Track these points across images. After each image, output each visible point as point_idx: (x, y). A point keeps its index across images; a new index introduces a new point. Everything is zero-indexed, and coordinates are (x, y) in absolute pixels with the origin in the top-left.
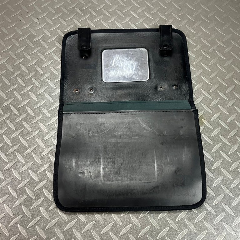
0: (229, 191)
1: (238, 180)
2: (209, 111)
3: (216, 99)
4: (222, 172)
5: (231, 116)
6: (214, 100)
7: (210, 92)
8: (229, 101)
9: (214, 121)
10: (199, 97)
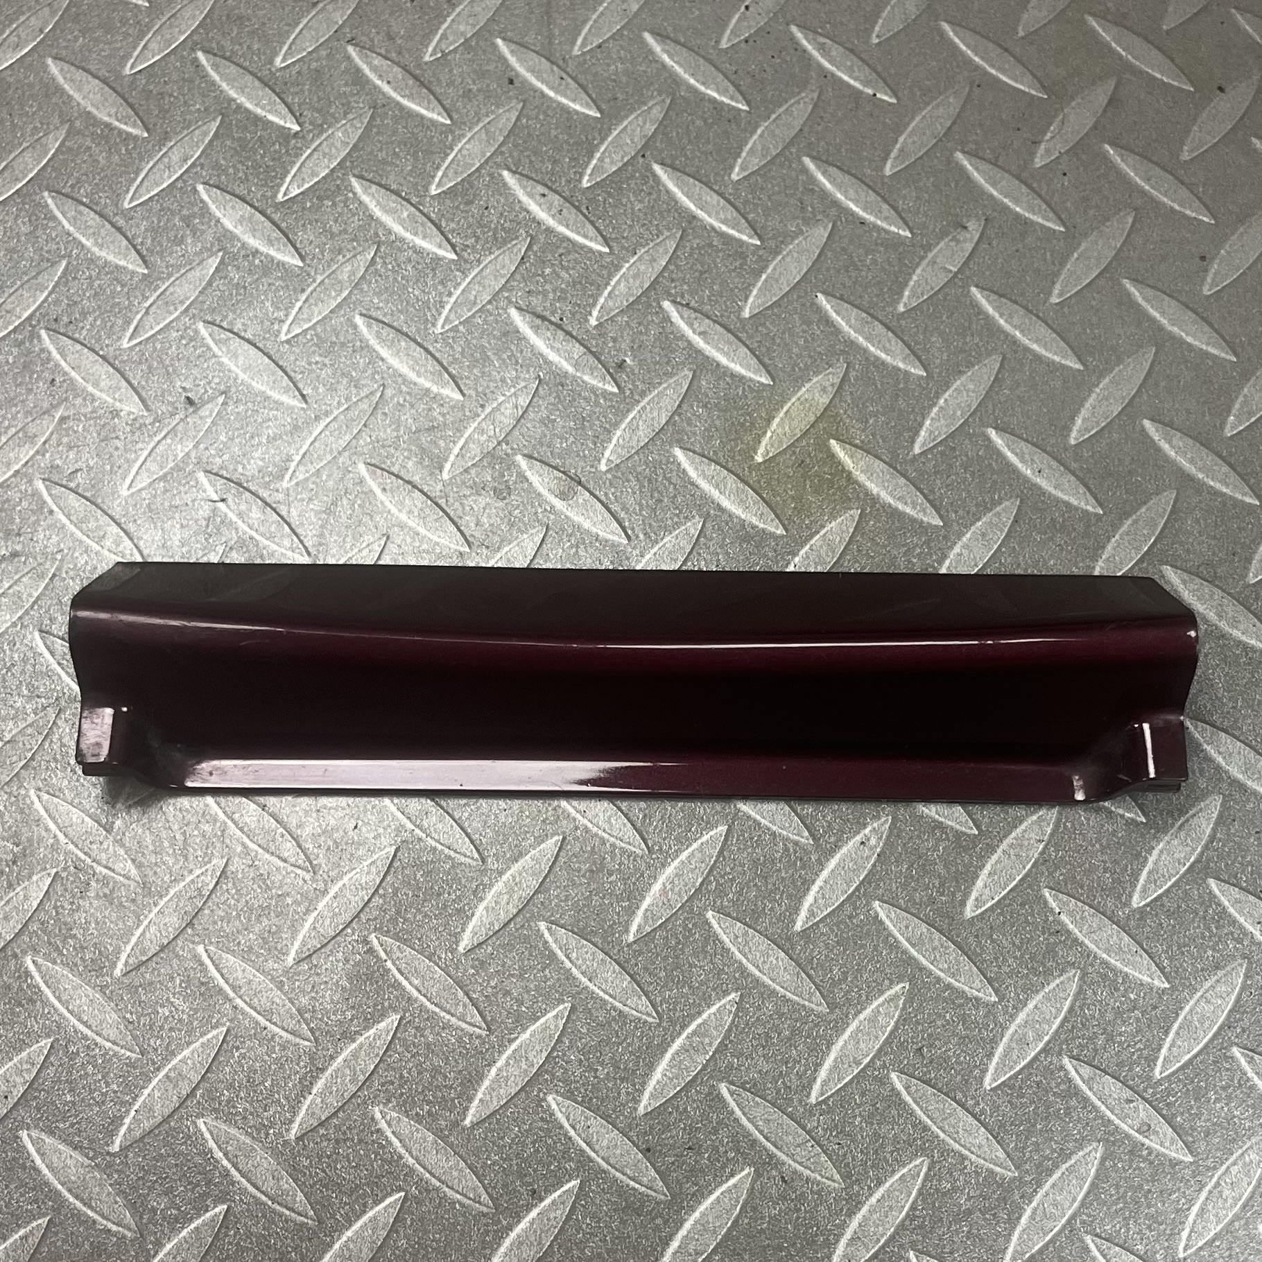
0: (1144, 1111)
1: (1221, 988)
2: (894, 357)
3: (944, 234)
4: (1062, 931)
5: (1101, 376)
6: (928, 248)
7: (888, 171)
8: (1072, 237)
9: (946, 448)
10: (786, 237)
